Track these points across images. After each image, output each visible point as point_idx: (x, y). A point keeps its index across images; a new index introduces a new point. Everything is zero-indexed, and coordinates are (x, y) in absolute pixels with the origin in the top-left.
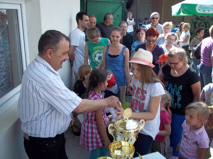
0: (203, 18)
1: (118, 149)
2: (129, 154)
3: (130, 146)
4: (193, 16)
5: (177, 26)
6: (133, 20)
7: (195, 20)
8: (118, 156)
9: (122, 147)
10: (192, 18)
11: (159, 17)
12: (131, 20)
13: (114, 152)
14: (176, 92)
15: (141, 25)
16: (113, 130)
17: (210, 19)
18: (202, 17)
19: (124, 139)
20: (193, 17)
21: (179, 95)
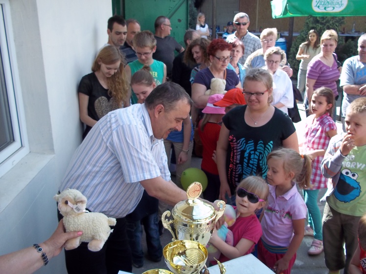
0: (325, 21)
1: (180, 254)
2: (199, 262)
3: (199, 248)
4: (308, 17)
5: (282, 35)
6: (207, 26)
7: (313, 23)
8: (178, 267)
9: (185, 250)
10: (307, 21)
11: (249, 20)
12: (204, 27)
13: (172, 259)
14: (261, 160)
15: (221, 35)
16: (171, 221)
17: (337, 22)
18: (323, 18)
19: (191, 236)
20: (309, 19)
21: (264, 165)
